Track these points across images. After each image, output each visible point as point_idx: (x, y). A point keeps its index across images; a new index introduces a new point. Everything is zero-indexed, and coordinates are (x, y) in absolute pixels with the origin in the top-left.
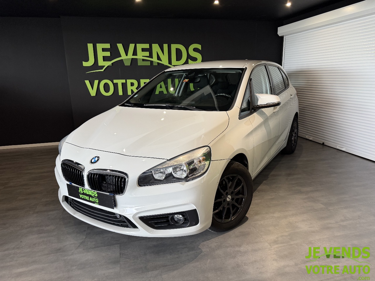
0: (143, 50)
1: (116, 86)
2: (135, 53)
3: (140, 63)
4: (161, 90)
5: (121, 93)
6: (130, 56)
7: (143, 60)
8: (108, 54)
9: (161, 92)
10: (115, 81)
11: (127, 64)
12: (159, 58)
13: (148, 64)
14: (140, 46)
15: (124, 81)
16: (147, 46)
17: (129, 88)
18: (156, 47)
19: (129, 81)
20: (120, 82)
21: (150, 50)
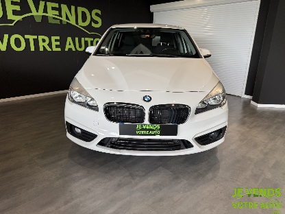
0: (53, 9)
1: (27, 41)
2: (45, 10)
3: (51, 21)
4: (70, 47)
5: (33, 49)
6: (41, 13)
7: (54, 18)
8: (18, 8)
9: (70, 49)
10: (26, 36)
11: (39, 20)
12: (67, 18)
13: (58, 22)
14: (50, 5)
15: (36, 37)
16: (56, 5)
17: (41, 44)
18: (64, 8)
19: (41, 38)
20: (31, 38)
21: (59, 10)
